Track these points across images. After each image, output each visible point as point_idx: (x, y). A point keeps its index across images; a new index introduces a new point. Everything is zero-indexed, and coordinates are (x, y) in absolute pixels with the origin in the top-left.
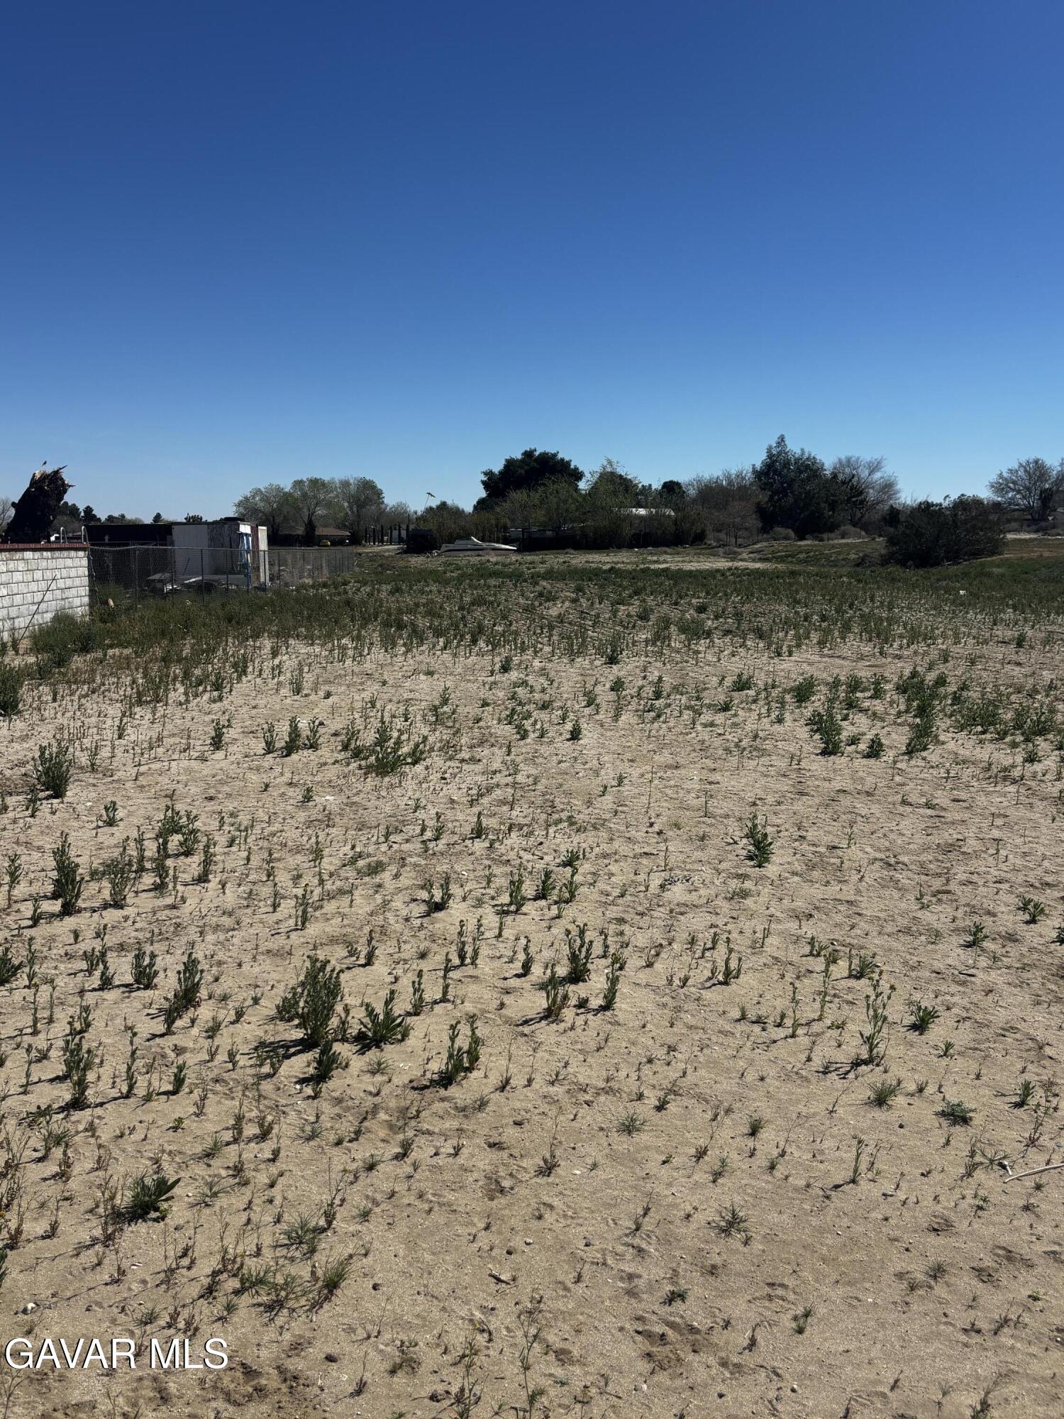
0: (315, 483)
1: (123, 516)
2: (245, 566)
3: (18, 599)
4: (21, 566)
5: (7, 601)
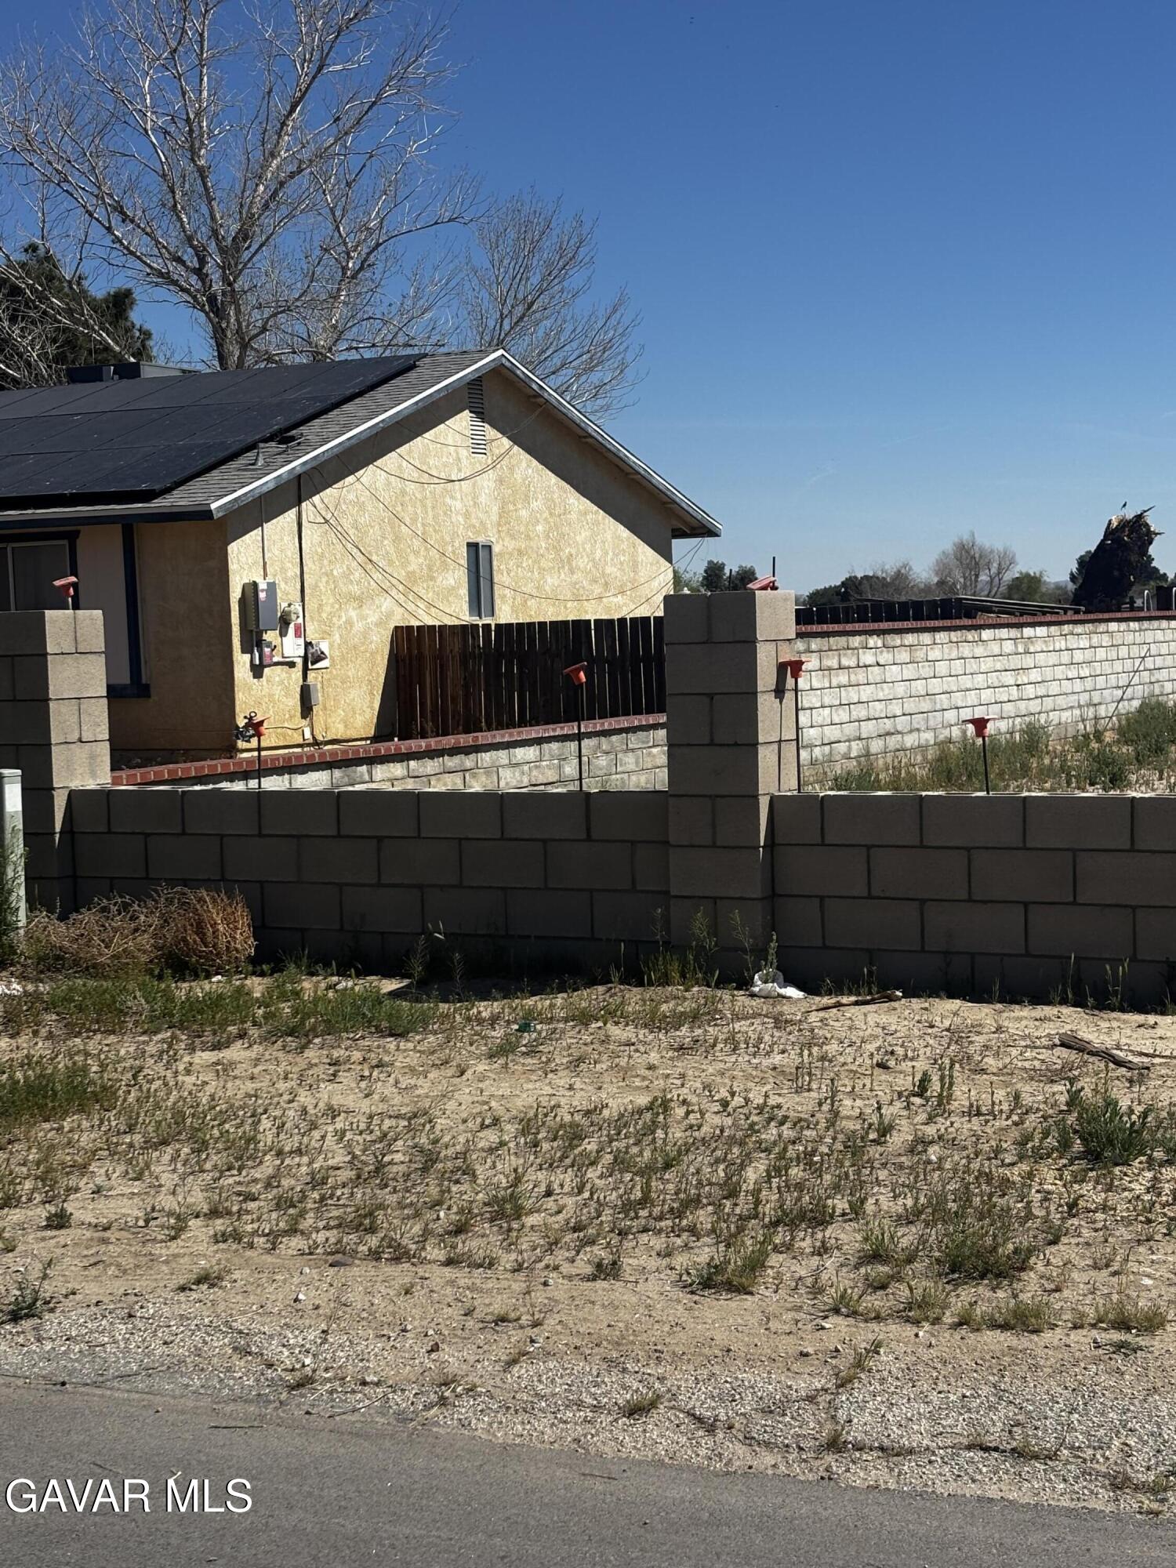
3: (1100, 682)
4: (1105, 640)
5: (1089, 684)
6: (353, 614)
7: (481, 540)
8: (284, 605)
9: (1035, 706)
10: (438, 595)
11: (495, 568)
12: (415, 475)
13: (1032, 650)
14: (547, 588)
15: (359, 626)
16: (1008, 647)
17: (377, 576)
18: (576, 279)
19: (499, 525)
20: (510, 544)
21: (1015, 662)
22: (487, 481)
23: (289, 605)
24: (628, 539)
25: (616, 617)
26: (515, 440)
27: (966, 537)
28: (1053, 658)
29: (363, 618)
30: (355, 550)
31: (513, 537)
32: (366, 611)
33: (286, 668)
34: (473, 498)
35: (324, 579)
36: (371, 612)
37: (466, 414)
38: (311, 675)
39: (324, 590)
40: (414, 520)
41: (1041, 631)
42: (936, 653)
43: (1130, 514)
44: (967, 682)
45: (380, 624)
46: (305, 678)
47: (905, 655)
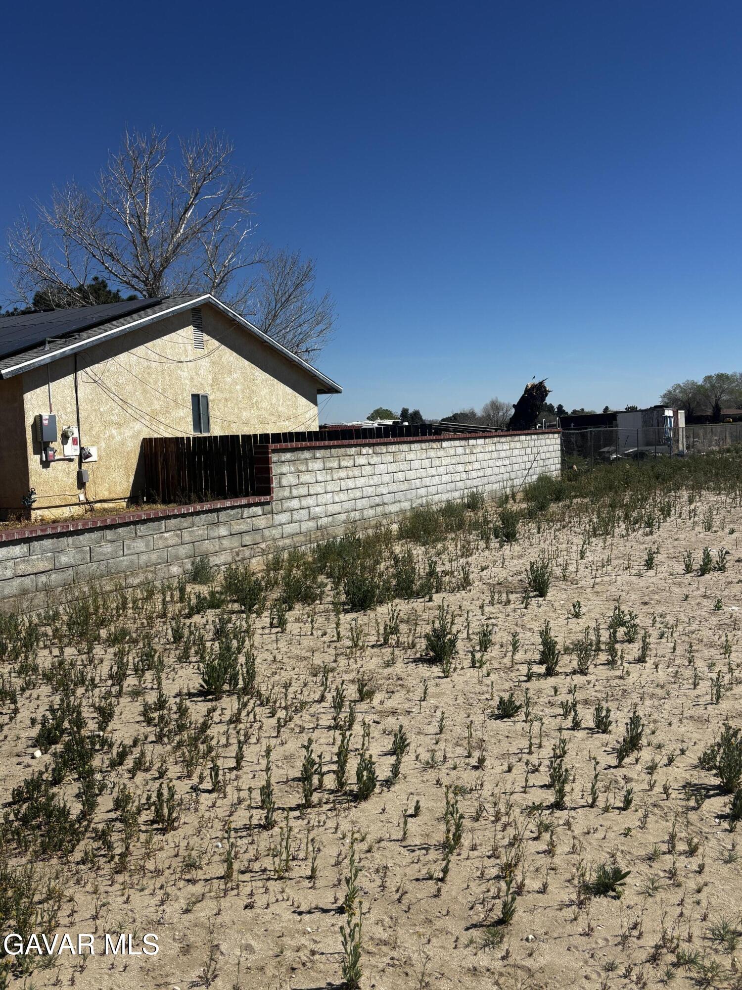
0: (721, 377)
1: (583, 410)
2: (669, 439)
3: (516, 467)
4: (518, 445)
5: (509, 468)
6: (114, 432)
7: (201, 393)
8: (65, 427)
9: (477, 482)
10: (173, 421)
11: (210, 407)
12: (157, 358)
13: (475, 452)
14: (243, 418)
15: (118, 438)
16: (460, 450)
17: (130, 411)
19: (212, 385)
21: (465, 459)
22: (205, 363)
23: (69, 427)
24: (291, 394)
26: (222, 341)
27: (494, 399)
28: (488, 456)
29: (120, 434)
30: (116, 397)
31: (221, 392)
32: (123, 430)
33: (67, 462)
34: (195, 372)
35: (94, 414)
36: (127, 431)
37: (191, 327)
38: (84, 466)
39: (93, 419)
40: (156, 382)
41: (480, 441)
42: (411, 456)
43: (536, 382)
44: (433, 471)
45: (132, 437)
46: (80, 467)
47: (390, 458)
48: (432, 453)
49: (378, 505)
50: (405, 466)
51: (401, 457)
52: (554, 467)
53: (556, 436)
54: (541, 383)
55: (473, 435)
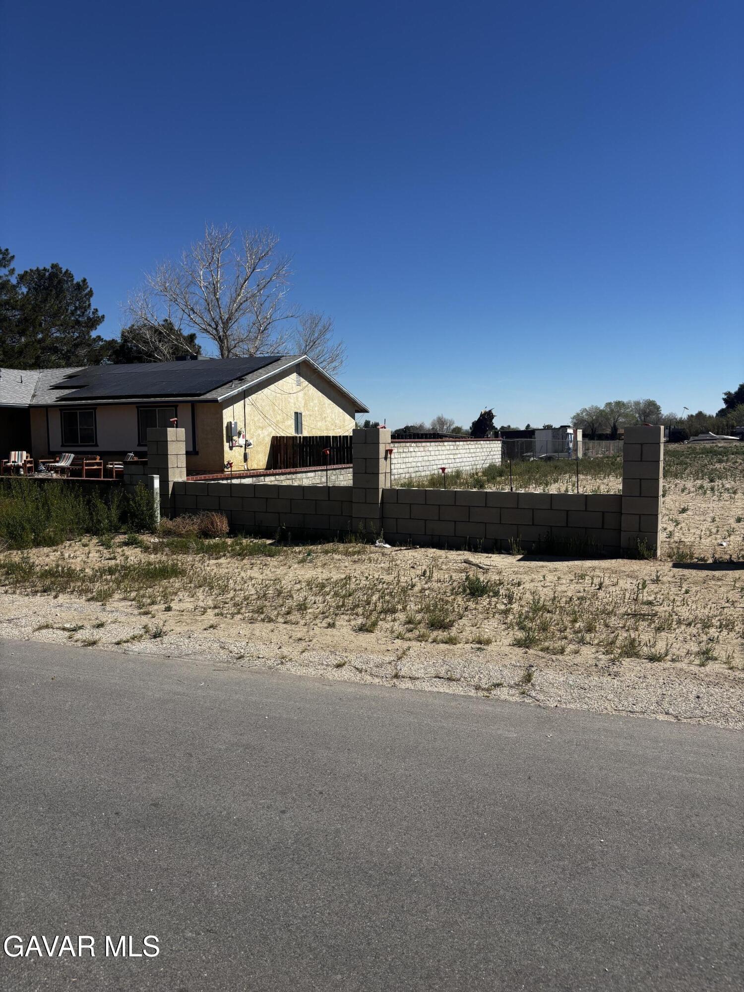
0: (619, 404)
1: (509, 426)
2: (569, 449)
3: (478, 458)
4: (480, 446)
5: (474, 459)
6: (260, 432)
7: (299, 411)
8: (239, 429)
9: (459, 465)
10: (286, 427)
11: (303, 420)
12: (280, 391)
15: (262, 436)
16: (452, 447)
17: (267, 421)
18: (328, 336)
19: (304, 407)
20: (308, 413)
21: (454, 452)
22: (301, 394)
23: (241, 429)
24: (342, 413)
25: (338, 435)
26: (310, 382)
27: (440, 415)
28: (464, 451)
30: (261, 413)
31: (308, 411)
33: (240, 447)
34: (297, 399)
35: (252, 422)
36: (265, 432)
37: (295, 374)
38: (247, 450)
39: (251, 424)
40: (279, 405)
41: (461, 443)
42: (431, 449)
43: (487, 410)
44: (439, 457)
45: (268, 435)
46: (245, 450)
47: (422, 449)
48: (440, 448)
49: (417, 472)
50: (428, 454)
51: (426, 449)
52: (497, 459)
53: (499, 442)
54: (490, 411)
55: (458, 439)
